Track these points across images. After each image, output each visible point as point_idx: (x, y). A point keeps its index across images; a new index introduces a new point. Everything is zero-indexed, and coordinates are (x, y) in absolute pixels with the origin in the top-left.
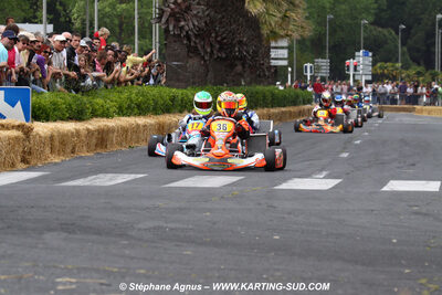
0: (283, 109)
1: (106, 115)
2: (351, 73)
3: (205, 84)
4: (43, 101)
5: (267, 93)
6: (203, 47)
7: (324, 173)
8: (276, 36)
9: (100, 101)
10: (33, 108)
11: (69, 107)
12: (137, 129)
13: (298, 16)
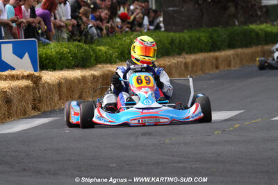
1: (110, 61)
3: (201, 26)
4: (49, 52)
5: (260, 32)
9: (103, 48)
10: (41, 57)
11: (75, 56)
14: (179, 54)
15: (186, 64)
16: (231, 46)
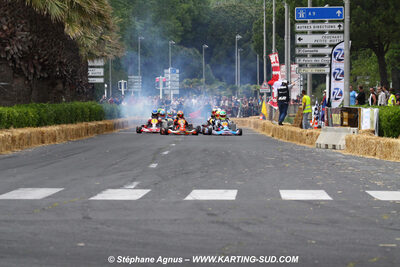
0: (100, 123)
2: (161, 88)
3: (30, 101)
6: (27, 69)
7: (135, 184)
8: (92, 56)
13: (112, 38)
15: (13, 138)
16: (57, 121)
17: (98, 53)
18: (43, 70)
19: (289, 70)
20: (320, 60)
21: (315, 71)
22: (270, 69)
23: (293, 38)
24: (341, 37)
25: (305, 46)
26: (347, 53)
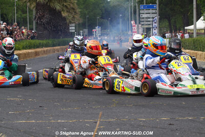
2: (94, 33)
3: (50, 38)
6: (49, 27)
8: (71, 23)
12: (28, 53)
13: (77, 17)
14: (42, 47)
15: (44, 51)
16: (59, 45)
17: (73, 22)
18: (54, 28)
19: (138, 26)
20: (149, 23)
21: (147, 26)
22: (132, 26)
23: (139, 16)
24: (156, 15)
25: (143, 18)
26: (158, 20)
